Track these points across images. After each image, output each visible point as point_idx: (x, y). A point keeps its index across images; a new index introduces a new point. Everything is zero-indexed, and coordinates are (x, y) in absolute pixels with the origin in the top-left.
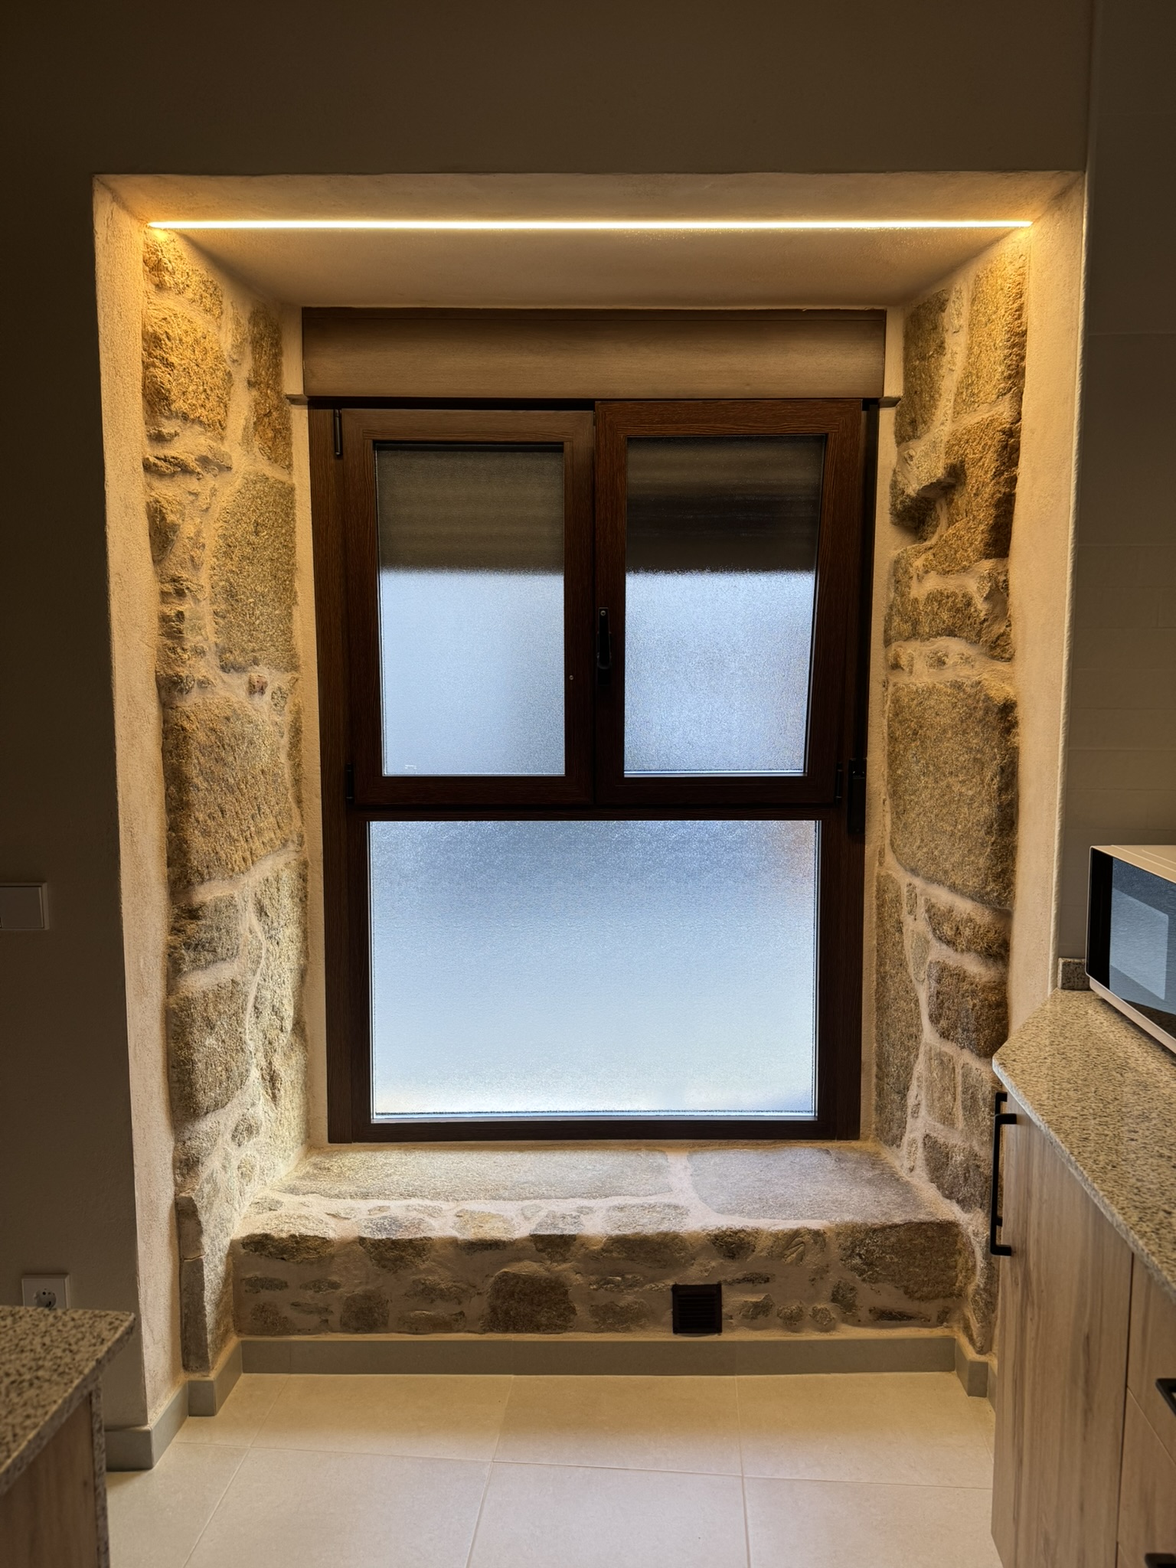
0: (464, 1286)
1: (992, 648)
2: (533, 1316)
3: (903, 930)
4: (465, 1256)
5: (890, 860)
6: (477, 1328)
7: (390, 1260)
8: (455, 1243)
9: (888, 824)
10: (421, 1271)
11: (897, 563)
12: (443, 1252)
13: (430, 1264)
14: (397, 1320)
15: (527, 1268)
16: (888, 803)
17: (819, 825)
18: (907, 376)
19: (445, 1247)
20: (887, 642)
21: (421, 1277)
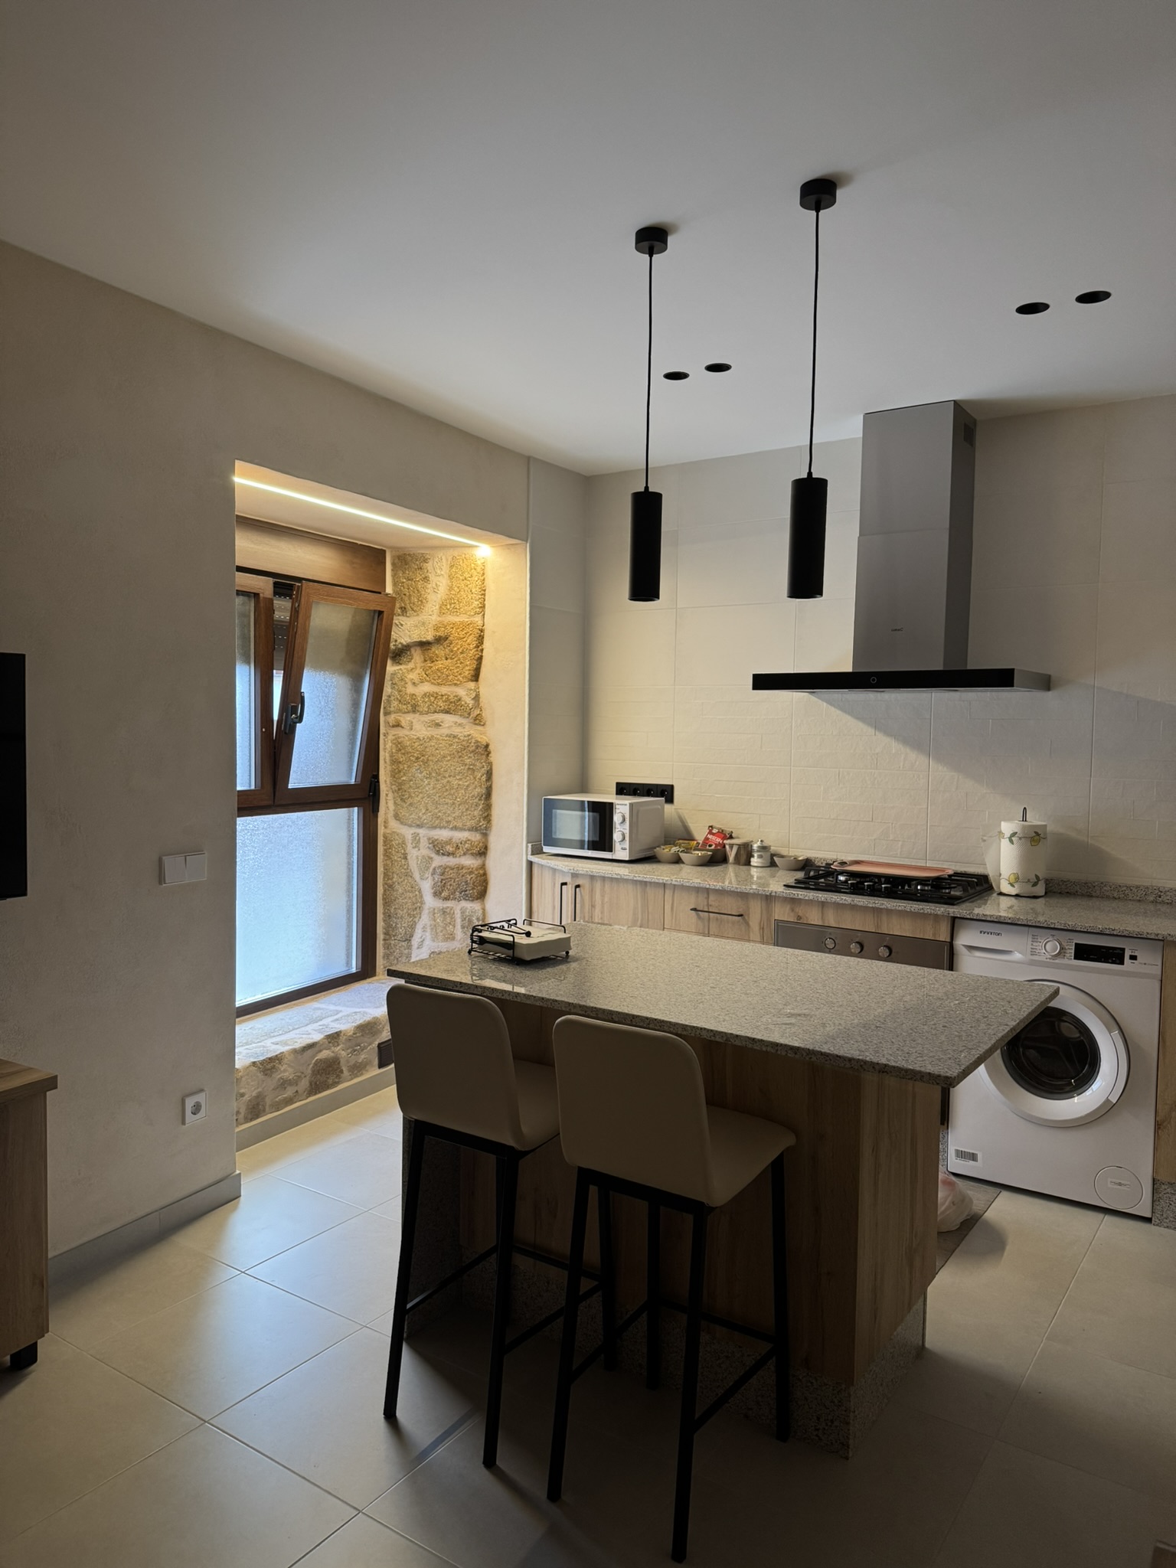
0: (299, 1074)
1: (475, 720)
2: (326, 1081)
3: (408, 857)
4: (300, 1057)
5: (394, 824)
6: (304, 1097)
7: (269, 1069)
8: (295, 1051)
9: (391, 806)
10: (281, 1072)
11: (394, 674)
12: (289, 1058)
13: (285, 1066)
14: (270, 1105)
15: (325, 1054)
16: (391, 795)
17: (361, 809)
18: (395, 584)
19: (290, 1055)
20: (386, 714)
21: (282, 1075)
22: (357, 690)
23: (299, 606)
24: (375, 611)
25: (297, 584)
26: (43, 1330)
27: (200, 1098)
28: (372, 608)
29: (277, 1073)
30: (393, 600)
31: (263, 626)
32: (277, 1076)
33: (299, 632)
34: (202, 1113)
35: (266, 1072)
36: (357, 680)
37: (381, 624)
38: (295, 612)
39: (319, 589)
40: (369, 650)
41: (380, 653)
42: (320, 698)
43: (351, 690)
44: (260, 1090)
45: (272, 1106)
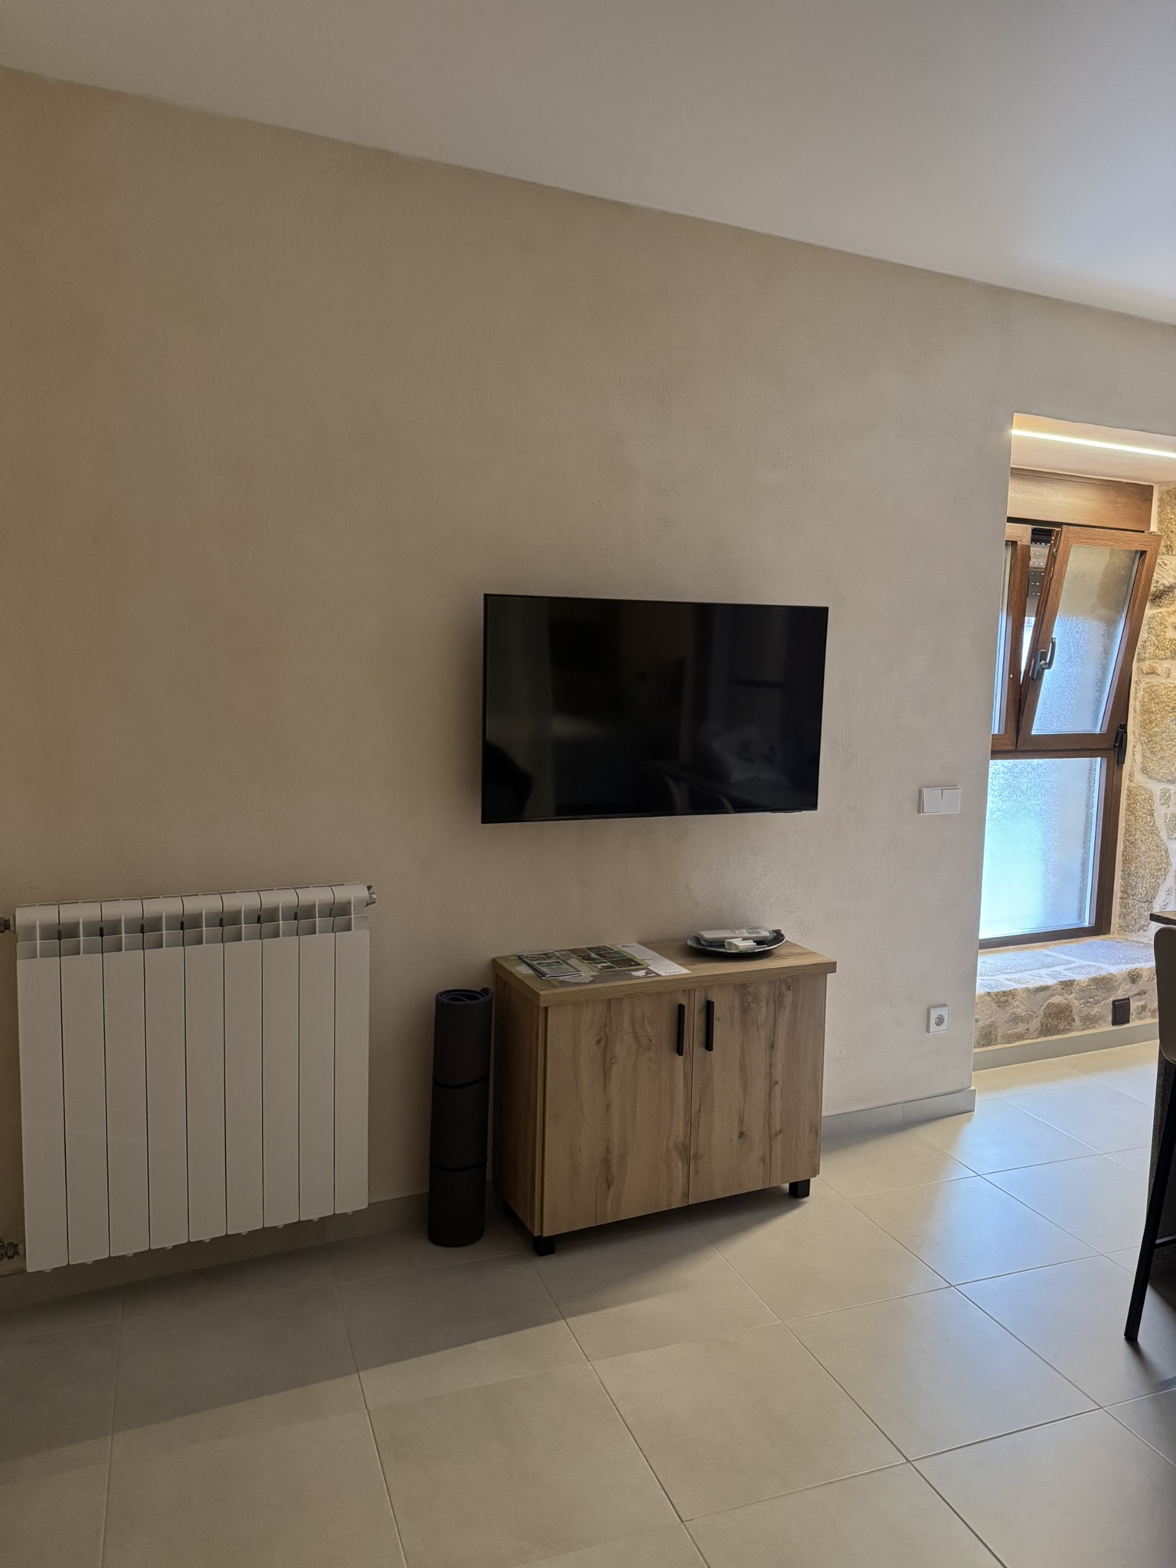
0: (1031, 1013)
2: (1057, 1026)
3: (1155, 814)
4: (1032, 996)
5: (1140, 779)
6: (1035, 1036)
7: (1002, 1002)
8: (1028, 990)
9: (1139, 758)
10: (1014, 1008)
11: (1153, 617)
12: (1022, 995)
13: (1017, 1003)
14: (1002, 1036)
15: (1057, 999)
16: (1139, 747)
17: (1105, 760)
18: (1161, 521)
19: (1023, 993)
20: (1139, 660)
21: (1015, 1010)
22: (1109, 636)
23: (1057, 551)
24: (1137, 551)
25: (1056, 529)
26: (815, 1172)
27: (944, 1012)
28: (1134, 549)
29: (1010, 1008)
30: (1158, 538)
31: (1018, 574)
32: (1010, 1010)
33: (1055, 577)
34: (944, 1026)
35: (1000, 1004)
36: (1111, 623)
37: (1143, 565)
38: (1052, 558)
39: (1079, 533)
40: (1127, 592)
41: (1139, 596)
42: (1071, 644)
43: (1103, 635)
44: (993, 1019)
45: (1003, 1037)
